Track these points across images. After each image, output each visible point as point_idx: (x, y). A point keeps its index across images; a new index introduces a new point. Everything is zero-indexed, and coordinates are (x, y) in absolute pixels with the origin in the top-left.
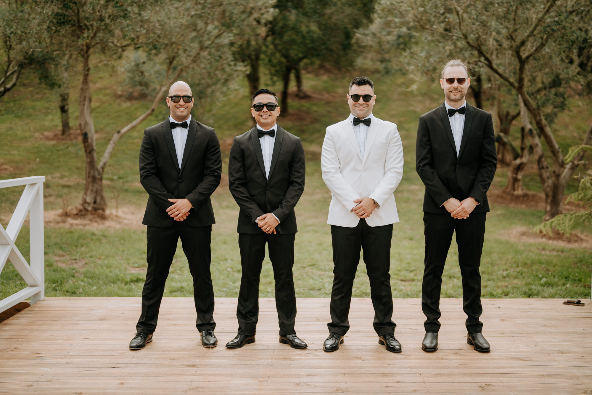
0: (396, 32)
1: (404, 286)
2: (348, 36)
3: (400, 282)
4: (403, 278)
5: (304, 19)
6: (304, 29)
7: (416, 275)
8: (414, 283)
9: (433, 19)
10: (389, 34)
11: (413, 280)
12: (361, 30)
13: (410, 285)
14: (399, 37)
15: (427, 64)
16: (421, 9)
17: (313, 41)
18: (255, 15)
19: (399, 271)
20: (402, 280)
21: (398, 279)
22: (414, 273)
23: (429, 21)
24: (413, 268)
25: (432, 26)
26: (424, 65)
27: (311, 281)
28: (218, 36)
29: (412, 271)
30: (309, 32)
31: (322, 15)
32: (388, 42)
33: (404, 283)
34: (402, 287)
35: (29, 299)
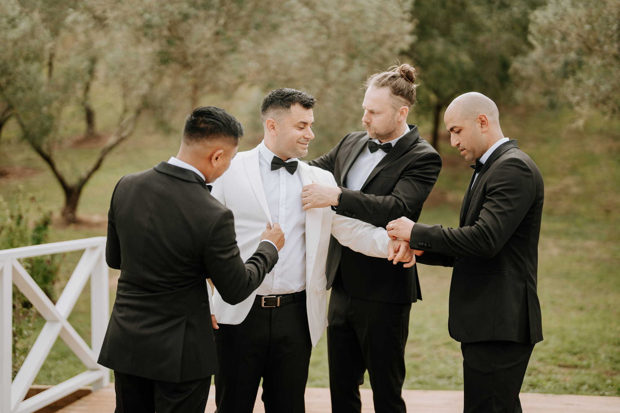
0: (562, 58)
1: (563, 374)
2: (505, 65)
3: (557, 369)
4: (562, 363)
5: (453, 48)
6: (452, 59)
7: (580, 359)
8: (576, 371)
9: (602, 39)
10: (554, 61)
11: (576, 367)
12: (520, 58)
13: (570, 374)
14: (566, 64)
15: (596, 94)
16: (587, 27)
17: (464, 73)
18: (389, 43)
19: (559, 353)
20: (560, 366)
21: (555, 364)
22: (578, 356)
23: (598, 41)
24: (576, 350)
25: (601, 47)
26: (592, 96)
27: (442, 366)
28: (346, 70)
29: (575, 354)
30: (459, 63)
31: (474, 43)
32: (553, 71)
33: (563, 370)
34: (559, 377)
35: (91, 385)
